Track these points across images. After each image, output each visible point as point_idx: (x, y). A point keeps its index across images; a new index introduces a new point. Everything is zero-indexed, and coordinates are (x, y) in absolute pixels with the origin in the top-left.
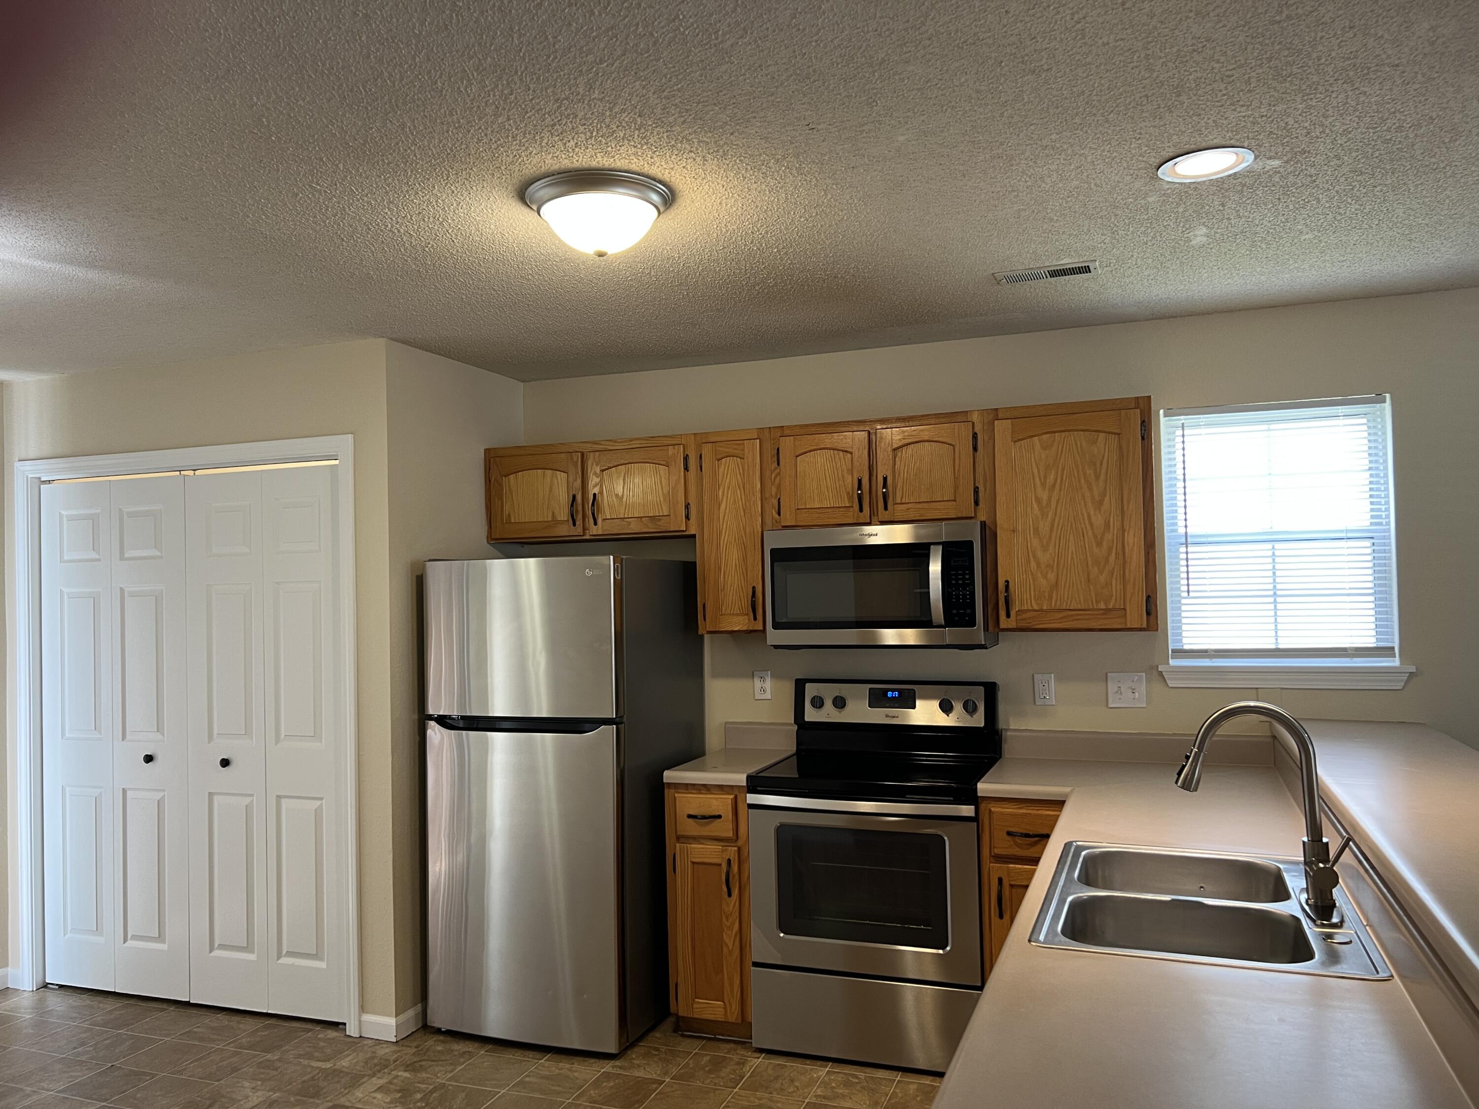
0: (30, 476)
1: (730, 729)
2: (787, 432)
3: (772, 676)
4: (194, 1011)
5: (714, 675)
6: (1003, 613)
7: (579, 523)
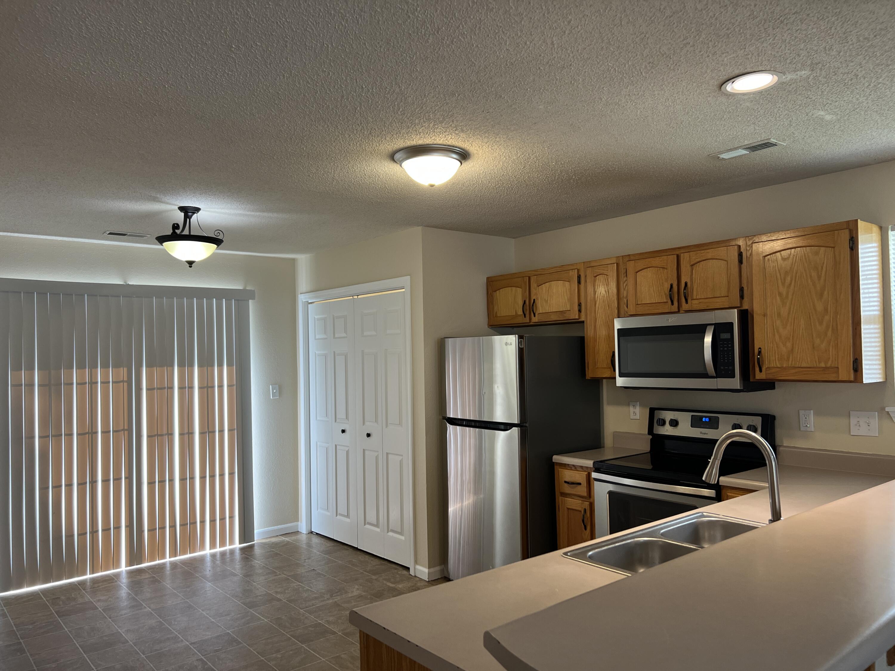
0: (304, 301)
1: (616, 435)
2: (632, 258)
3: (640, 406)
4: (359, 553)
5: (609, 404)
6: (757, 369)
7: (527, 315)
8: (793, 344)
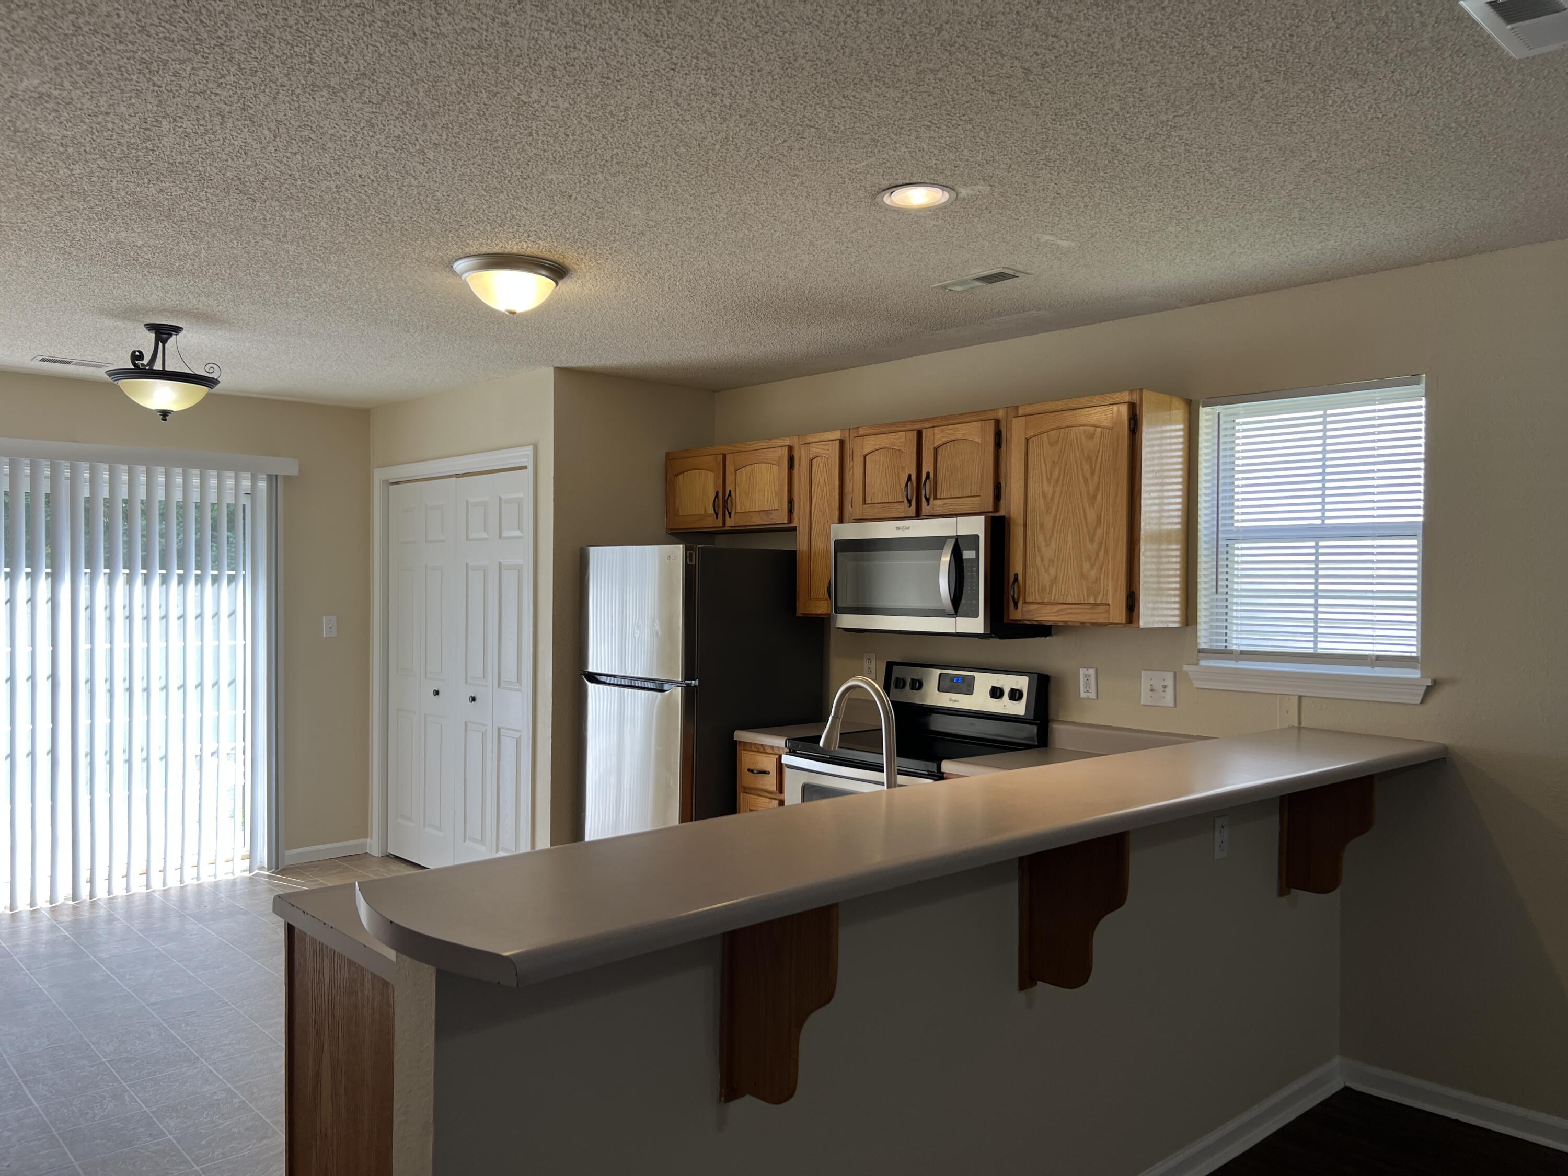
0: (381, 478)
2: (861, 432)
3: (873, 658)
5: (836, 655)
6: (1012, 604)
7: (720, 515)
8: (1057, 569)
